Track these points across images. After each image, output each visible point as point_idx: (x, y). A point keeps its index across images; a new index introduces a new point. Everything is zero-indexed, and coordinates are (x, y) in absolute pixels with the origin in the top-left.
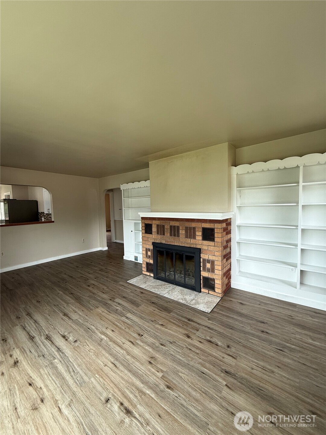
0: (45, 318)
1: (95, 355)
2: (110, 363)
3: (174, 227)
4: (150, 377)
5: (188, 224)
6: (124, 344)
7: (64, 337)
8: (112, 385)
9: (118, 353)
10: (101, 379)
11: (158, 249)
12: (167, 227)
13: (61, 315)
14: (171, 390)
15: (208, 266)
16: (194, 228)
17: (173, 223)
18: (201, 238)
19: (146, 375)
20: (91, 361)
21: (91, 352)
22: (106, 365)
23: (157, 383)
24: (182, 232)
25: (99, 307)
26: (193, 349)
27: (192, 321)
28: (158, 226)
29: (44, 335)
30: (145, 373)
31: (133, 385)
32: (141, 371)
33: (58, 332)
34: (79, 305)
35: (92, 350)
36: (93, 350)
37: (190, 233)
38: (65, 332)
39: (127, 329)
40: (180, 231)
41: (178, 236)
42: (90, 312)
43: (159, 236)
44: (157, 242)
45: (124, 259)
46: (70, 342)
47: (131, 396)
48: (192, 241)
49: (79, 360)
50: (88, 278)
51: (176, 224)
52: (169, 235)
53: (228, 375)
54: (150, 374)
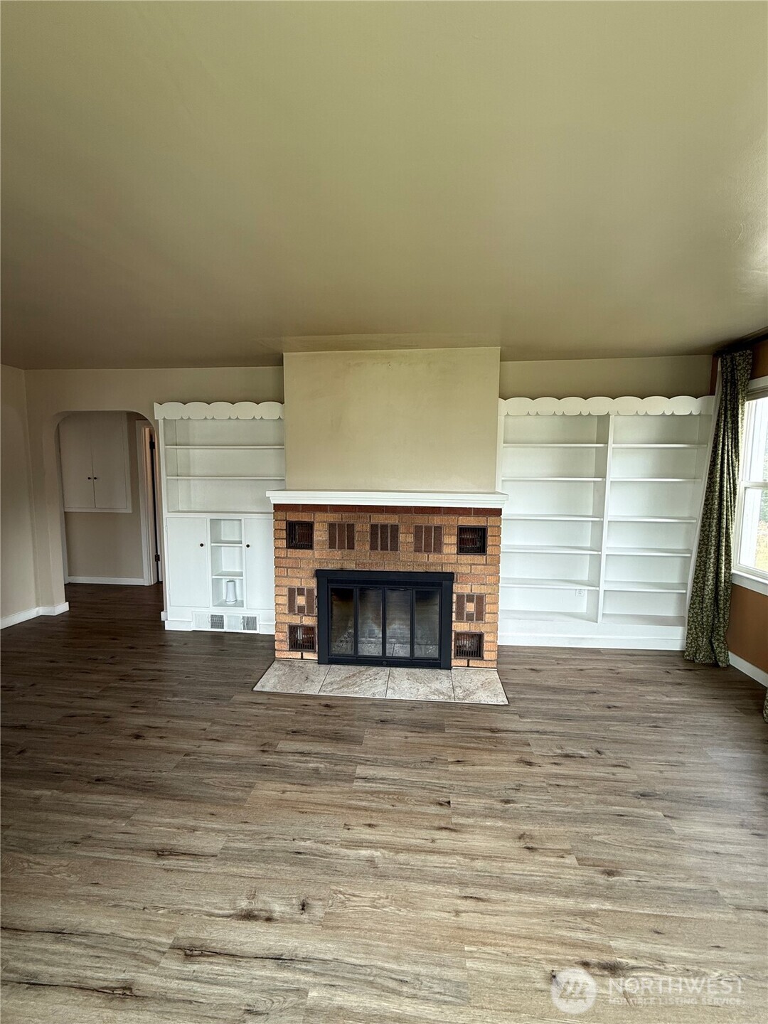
0: (90, 902)
1: (405, 907)
2: (459, 902)
3: (384, 527)
4: (562, 876)
5: (422, 520)
6: (433, 841)
7: (249, 916)
8: (523, 943)
9: (446, 868)
10: (488, 949)
11: (335, 586)
12: (362, 527)
13: (148, 861)
14: (619, 876)
15: (470, 607)
16: (438, 529)
17: (380, 519)
18: (454, 549)
19: (551, 877)
20: (412, 927)
21: (385, 907)
22: (457, 913)
23: (586, 879)
24: (406, 538)
25: (255, 783)
26: (563, 782)
27: (499, 731)
28: (332, 526)
29: (164, 953)
30: (545, 874)
31: (558, 912)
32: (537, 876)
33: (211, 915)
34: (177, 803)
35: (382, 900)
36: (382, 898)
37: (428, 539)
38: (233, 902)
39: (397, 804)
40: (402, 537)
41: (395, 548)
42: (241, 807)
43: (337, 554)
44: (330, 567)
45: (166, 629)
46: (290, 919)
47: (581, 935)
48: (433, 557)
49: (378, 946)
50: (107, 714)
51: (392, 520)
52: (368, 547)
53: (650, 799)
54: (555, 871)
